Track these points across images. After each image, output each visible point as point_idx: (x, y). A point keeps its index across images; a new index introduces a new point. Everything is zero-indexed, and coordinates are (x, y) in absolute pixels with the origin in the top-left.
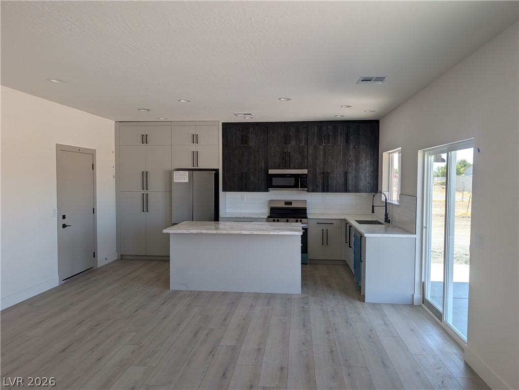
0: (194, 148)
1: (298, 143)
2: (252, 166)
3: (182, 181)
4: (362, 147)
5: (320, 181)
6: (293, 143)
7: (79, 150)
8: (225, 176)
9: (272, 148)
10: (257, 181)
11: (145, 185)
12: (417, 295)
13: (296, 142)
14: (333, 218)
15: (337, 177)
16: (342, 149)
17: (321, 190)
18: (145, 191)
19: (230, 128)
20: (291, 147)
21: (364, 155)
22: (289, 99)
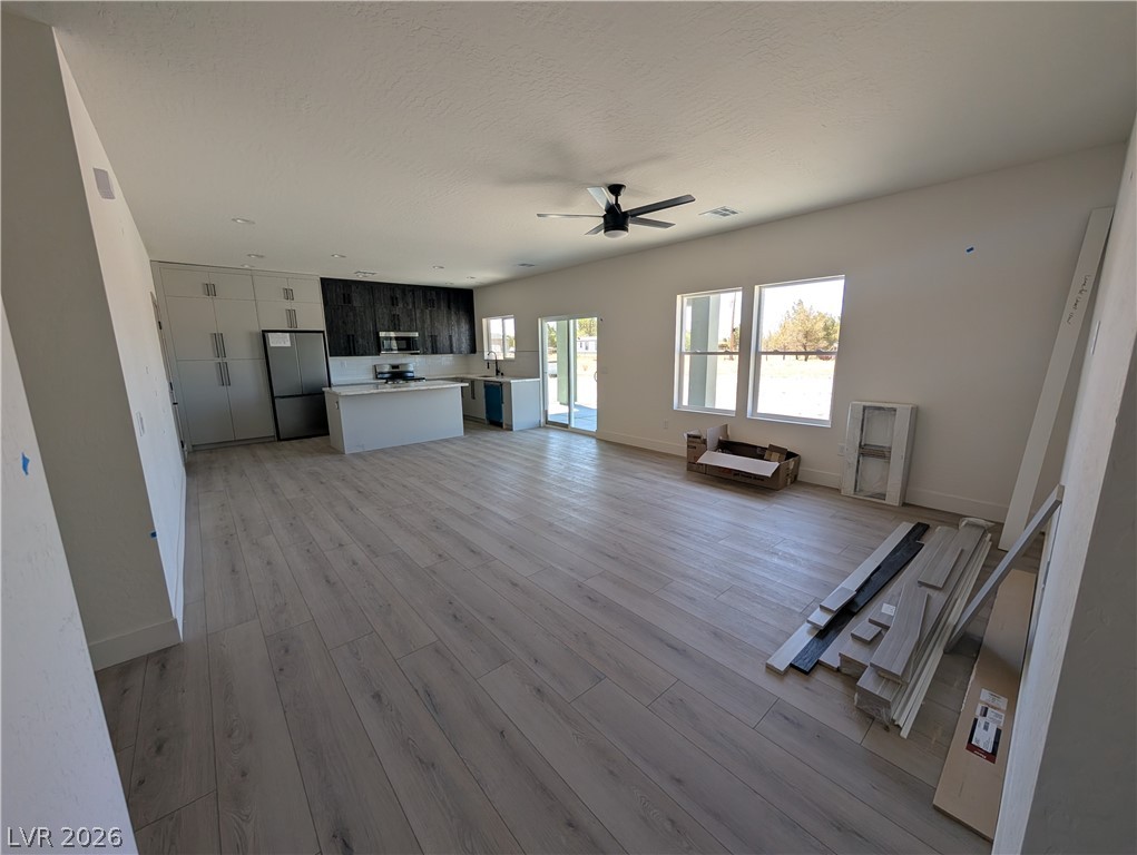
0: (288, 305)
1: (405, 305)
2: (359, 328)
3: (281, 345)
4: (461, 312)
5: (429, 344)
6: (401, 305)
9: (380, 310)
10: (367, 345)
11: (221, 350)
12: (543, 420)
15: (443, 341)
16: (445, 314)
17: (431, 353)
18: (221, 359)
19: (330, 284)
20: (399, 309)
21: (464, 320)
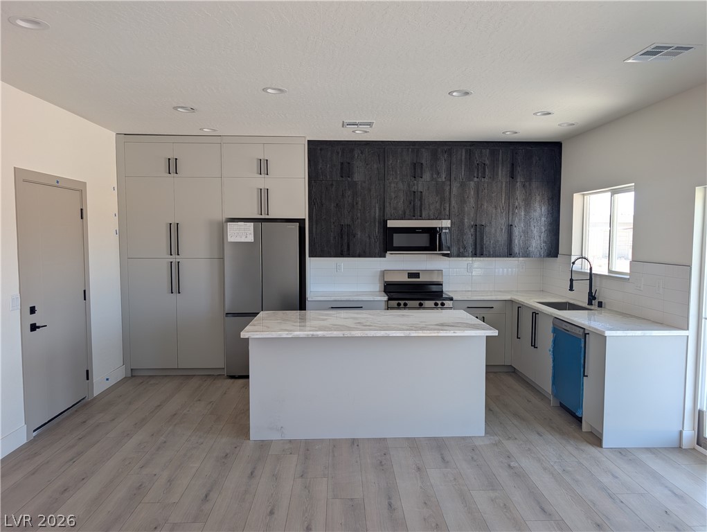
0: (261, 182)
1: (435, 176)
2: (359, 215)
3: (243, 240)
4: (534, 185)
5: (469, 239)
6: (427, 176)
7: (58, 183)
8: (314, 230)
9: (393, 185)
10: (368, 240)
11: (174, 246)
13: (432, 175)
14: (494, 298)
15: (496, 233)
16: (504, 188)
17: (470, 255)
18: (173, 256)
19: (321, 150)
20: (424, 183)
21: (538, 198)
22: (467, 93)
